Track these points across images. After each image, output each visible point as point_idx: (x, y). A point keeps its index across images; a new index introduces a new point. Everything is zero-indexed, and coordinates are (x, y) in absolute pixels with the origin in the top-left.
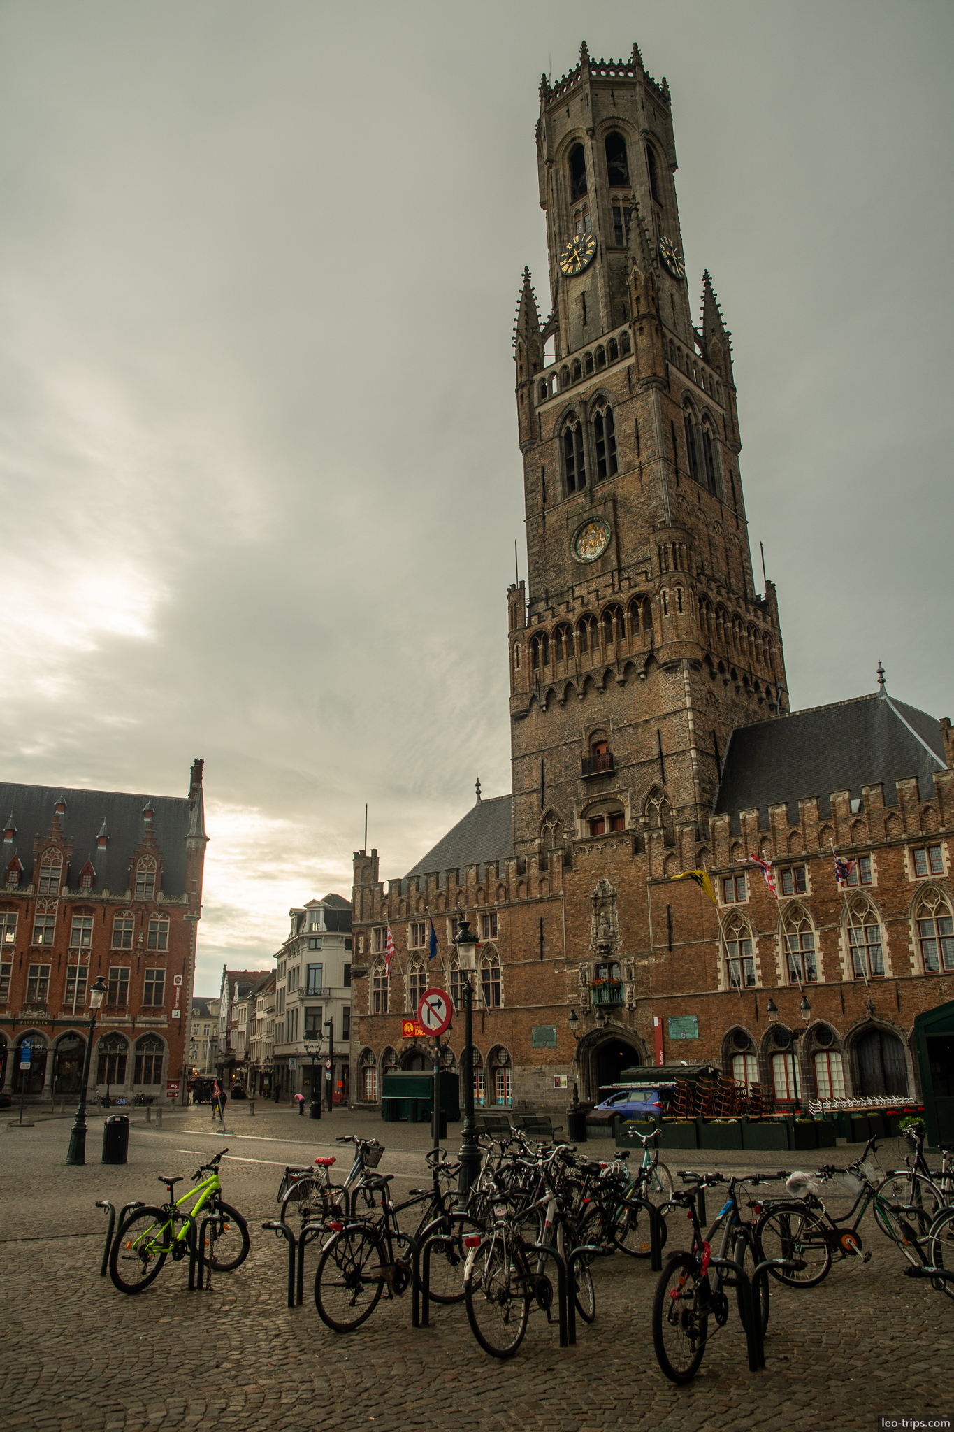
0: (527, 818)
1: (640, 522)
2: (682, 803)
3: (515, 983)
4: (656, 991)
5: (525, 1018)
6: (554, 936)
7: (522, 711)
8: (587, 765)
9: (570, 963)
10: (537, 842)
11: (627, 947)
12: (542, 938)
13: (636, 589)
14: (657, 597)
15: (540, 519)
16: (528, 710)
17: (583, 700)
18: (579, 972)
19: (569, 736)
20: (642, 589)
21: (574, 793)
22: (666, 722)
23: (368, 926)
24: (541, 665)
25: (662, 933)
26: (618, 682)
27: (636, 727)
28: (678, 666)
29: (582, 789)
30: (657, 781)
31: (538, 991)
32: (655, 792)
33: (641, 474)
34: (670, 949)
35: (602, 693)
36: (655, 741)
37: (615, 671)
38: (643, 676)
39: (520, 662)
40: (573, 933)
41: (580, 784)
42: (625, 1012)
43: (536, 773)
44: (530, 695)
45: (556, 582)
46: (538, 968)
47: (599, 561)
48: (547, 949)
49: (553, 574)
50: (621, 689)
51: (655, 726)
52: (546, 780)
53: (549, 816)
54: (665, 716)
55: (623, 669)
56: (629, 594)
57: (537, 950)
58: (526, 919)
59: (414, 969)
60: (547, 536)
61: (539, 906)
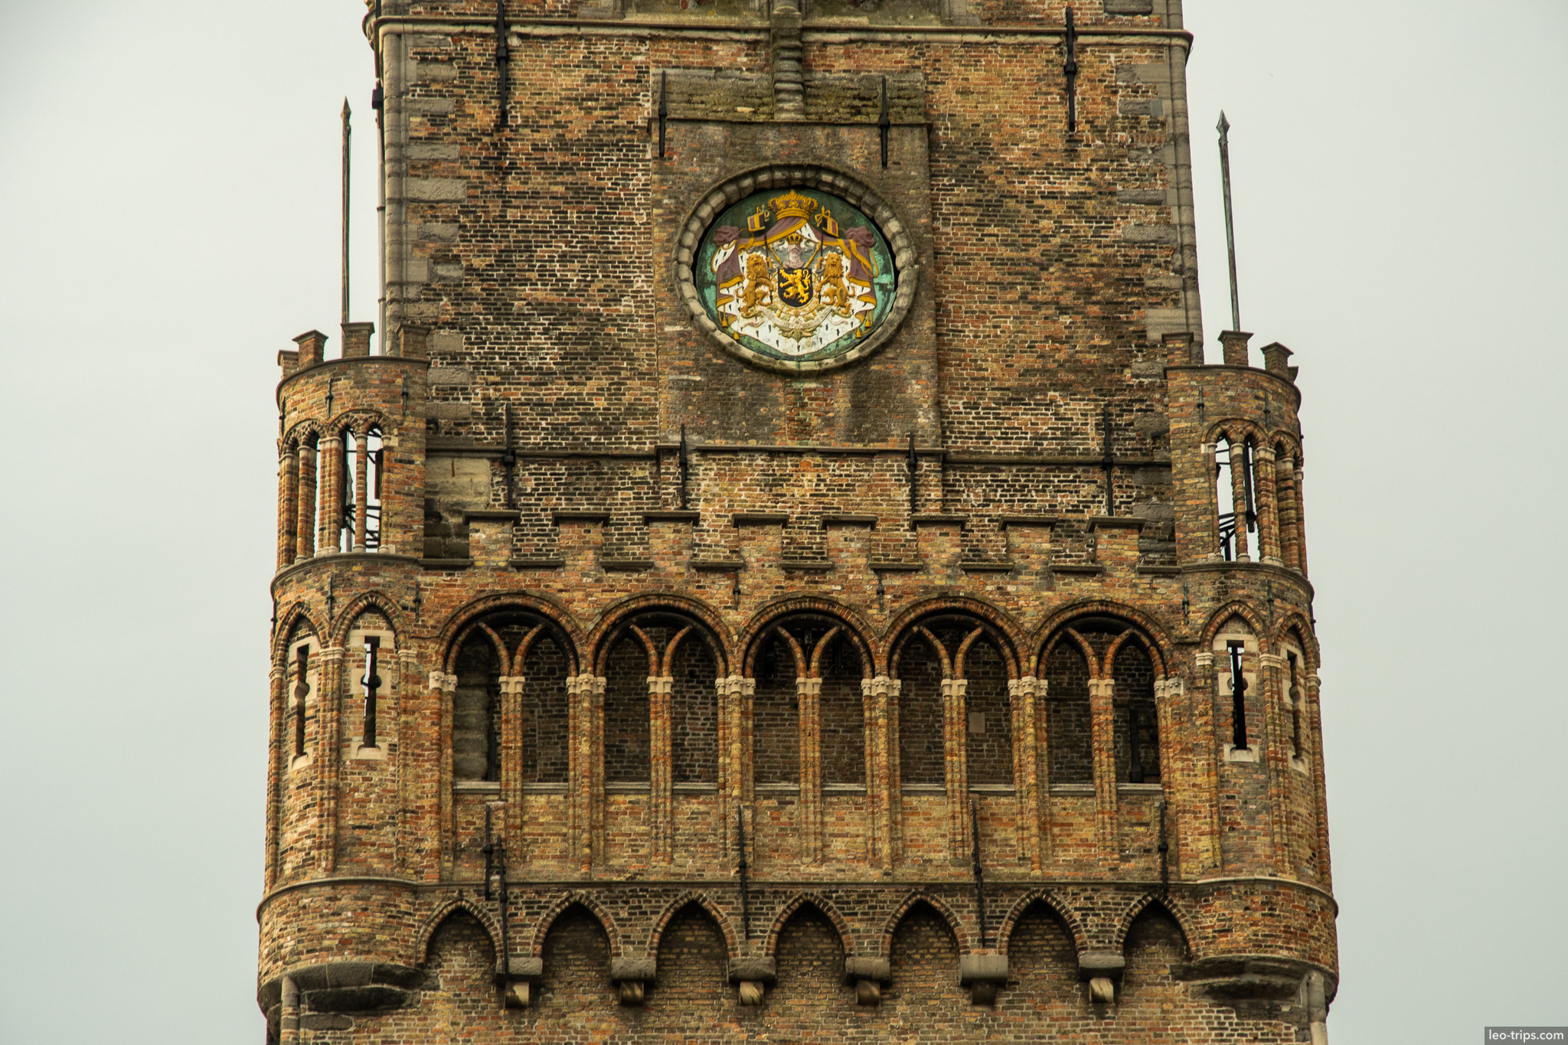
1: (1053, 282)
7: (382, 973)
13: (1088, 588)
14: (1201, 659)
15: (479, 52)
16: (415, 977)
17: (756, 1008)
20: (1122, 595)
24: (511, 769)
26: (968, 983)
28: (1288, 993)
33: (1071, 72)
35: (872, 1003)
37: (966, 924)
38: (1103, 988)
39: (386, 722)
44: (440, 906)
45: (562, 389)
47: (842, 385)
49: (550, 354)
50: (974, 1015)
55: (1006, 927)
56: (1055, 598)
60: (519, 148)
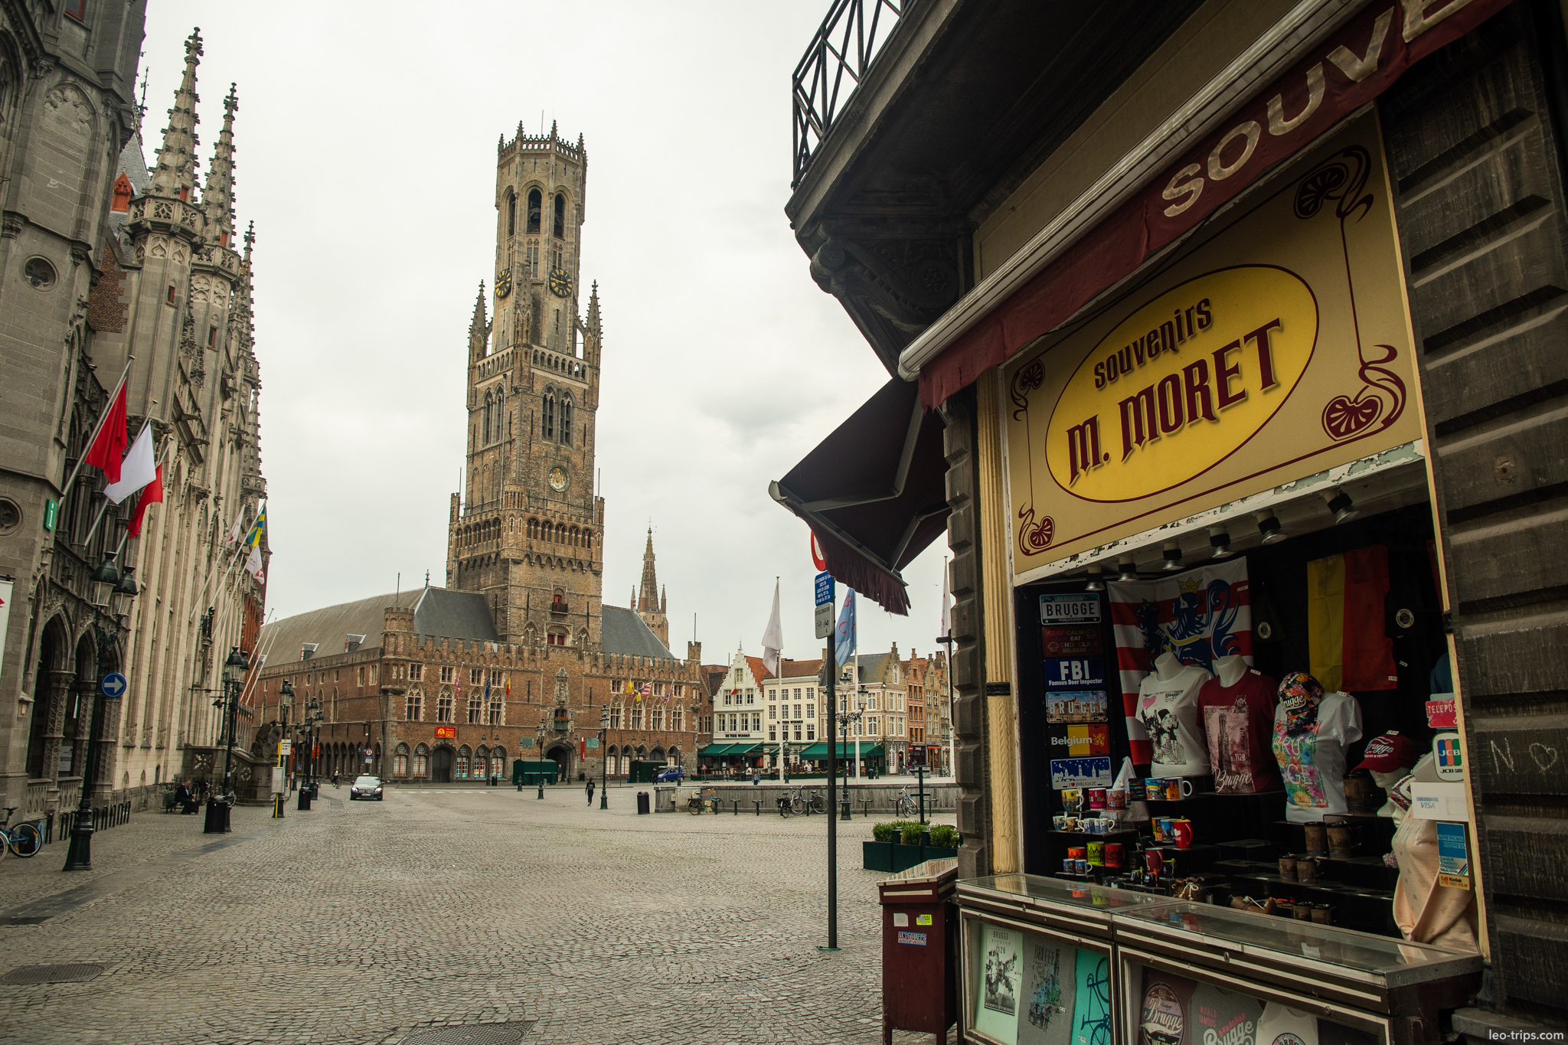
0: (517, 622)
2: (595, 641)
3: (512, 713)
4: (583, 726)
5: (517, 732)
6: (536, 692)
8: (554, 607)
9: (544, 707)
10: (523, 637)
11: (571, 703)
12: (529, 691)
17: (554, 569)
18: (548, 713)
19: (544, 586)
21: (545, 618)
22: (592, 599)
23: (408, 661)
24: (532, 537)
25: (587, 699)
26: (573, 569)
27: (578, 595)
29: (549, 618)
30: (585, 626)
31: (525, 719)
32: (584, 631)
34: (590, 707)
36: (586, 606)
38: (585, 572)
39: (521, 530)
40: (547, 691)
41: (549, 615)
42: (568, 734)
43: (524, 598)
44: (526, 553)
46: (526, 707)
47: (563, 494)
48: (531, 697)
49: (533, 483)
50: (573, 572)
51: (587, 599)
52: (530, 605)
53: (531, 625)
54: (591, 596)
57: (526, 697)
58: (522, 679)
59: (443, 696)
61: (528, 674)
